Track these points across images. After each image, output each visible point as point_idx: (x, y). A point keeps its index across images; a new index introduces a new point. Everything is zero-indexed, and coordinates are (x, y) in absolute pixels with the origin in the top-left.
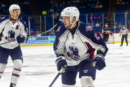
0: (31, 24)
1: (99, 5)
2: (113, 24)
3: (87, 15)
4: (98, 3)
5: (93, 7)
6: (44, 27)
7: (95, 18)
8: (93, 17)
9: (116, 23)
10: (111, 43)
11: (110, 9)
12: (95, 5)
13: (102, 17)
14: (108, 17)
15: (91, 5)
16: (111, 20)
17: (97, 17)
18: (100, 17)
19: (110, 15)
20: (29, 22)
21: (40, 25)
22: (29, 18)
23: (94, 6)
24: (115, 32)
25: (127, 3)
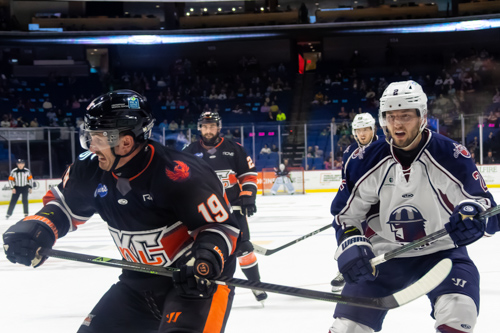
1: (270, 104)
2: (303, 150)
3: (242, 128)
5: (256, 109)
7: (262, 134)
8: (256, 132)
9: (310, 148)
10: (298, 193)
11: (296, 114)
12: (262, 104)
13: (276, 132)
14: (291, 134)
15: (253, 106)
16: (299, 139)
17: (266, 133)
18: (273, 134)
19: (296, 129)
23: (259, 108)
24: (307, 166)
25: (335, 101)
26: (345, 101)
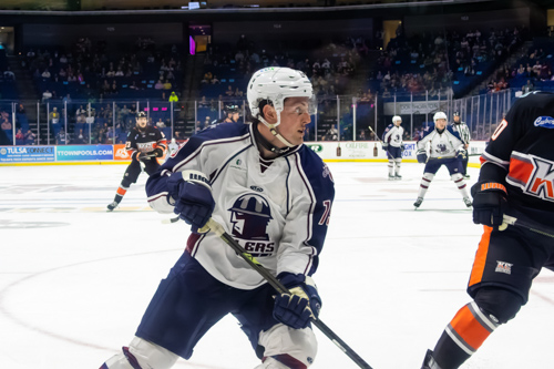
0: (17, 118)
1: (163, 82)
2: (193, 125)
3: (138, 103)
4: (162, 78)
5: (151, 86)
6: (46, 127)
7: (155, 109)
8: (151, 107)
11: (187, 91)
12: (156, 82)
13: (169, 108)
14: (182, 109)
15: (148, 83)
16: (190, 114)
17: (160, 108)
18: (166, 109)
19: (187, 105)
20: (14, 114)
21: (36, 122)
22: (14, 105)
23: (154, 85)
25: (224, 81)
26: (232, 81)
